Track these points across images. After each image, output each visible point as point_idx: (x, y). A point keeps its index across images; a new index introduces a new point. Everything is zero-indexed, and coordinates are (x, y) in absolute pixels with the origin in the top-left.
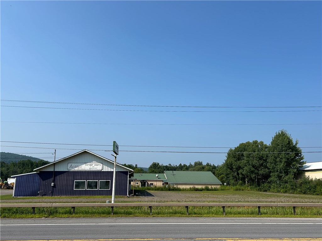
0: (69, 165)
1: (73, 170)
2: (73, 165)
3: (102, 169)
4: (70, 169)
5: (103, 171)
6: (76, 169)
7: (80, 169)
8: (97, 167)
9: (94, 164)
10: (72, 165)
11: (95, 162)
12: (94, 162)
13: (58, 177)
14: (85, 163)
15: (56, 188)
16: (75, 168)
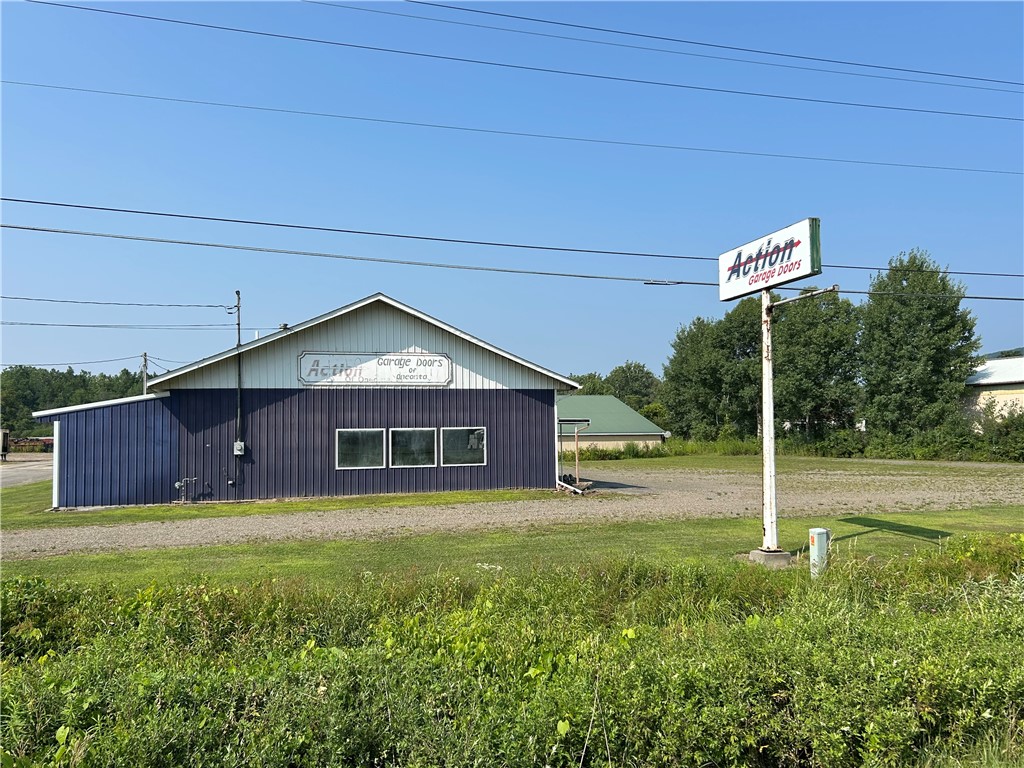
0: (308, 361)
1: (324, 383)
2: (324, 360)
3: (451, 381)
4: (312, 377)
5: (452, 386)
6: (340, 380)
7: (356, 379)
8: (426, 369)
9: (414, 359)
10: (317, 363)
11: (419, 350)
12: (411, 350)
13: (260, 417)
14: (377, 354)
15: (253, 462)
16: (334, 374)
